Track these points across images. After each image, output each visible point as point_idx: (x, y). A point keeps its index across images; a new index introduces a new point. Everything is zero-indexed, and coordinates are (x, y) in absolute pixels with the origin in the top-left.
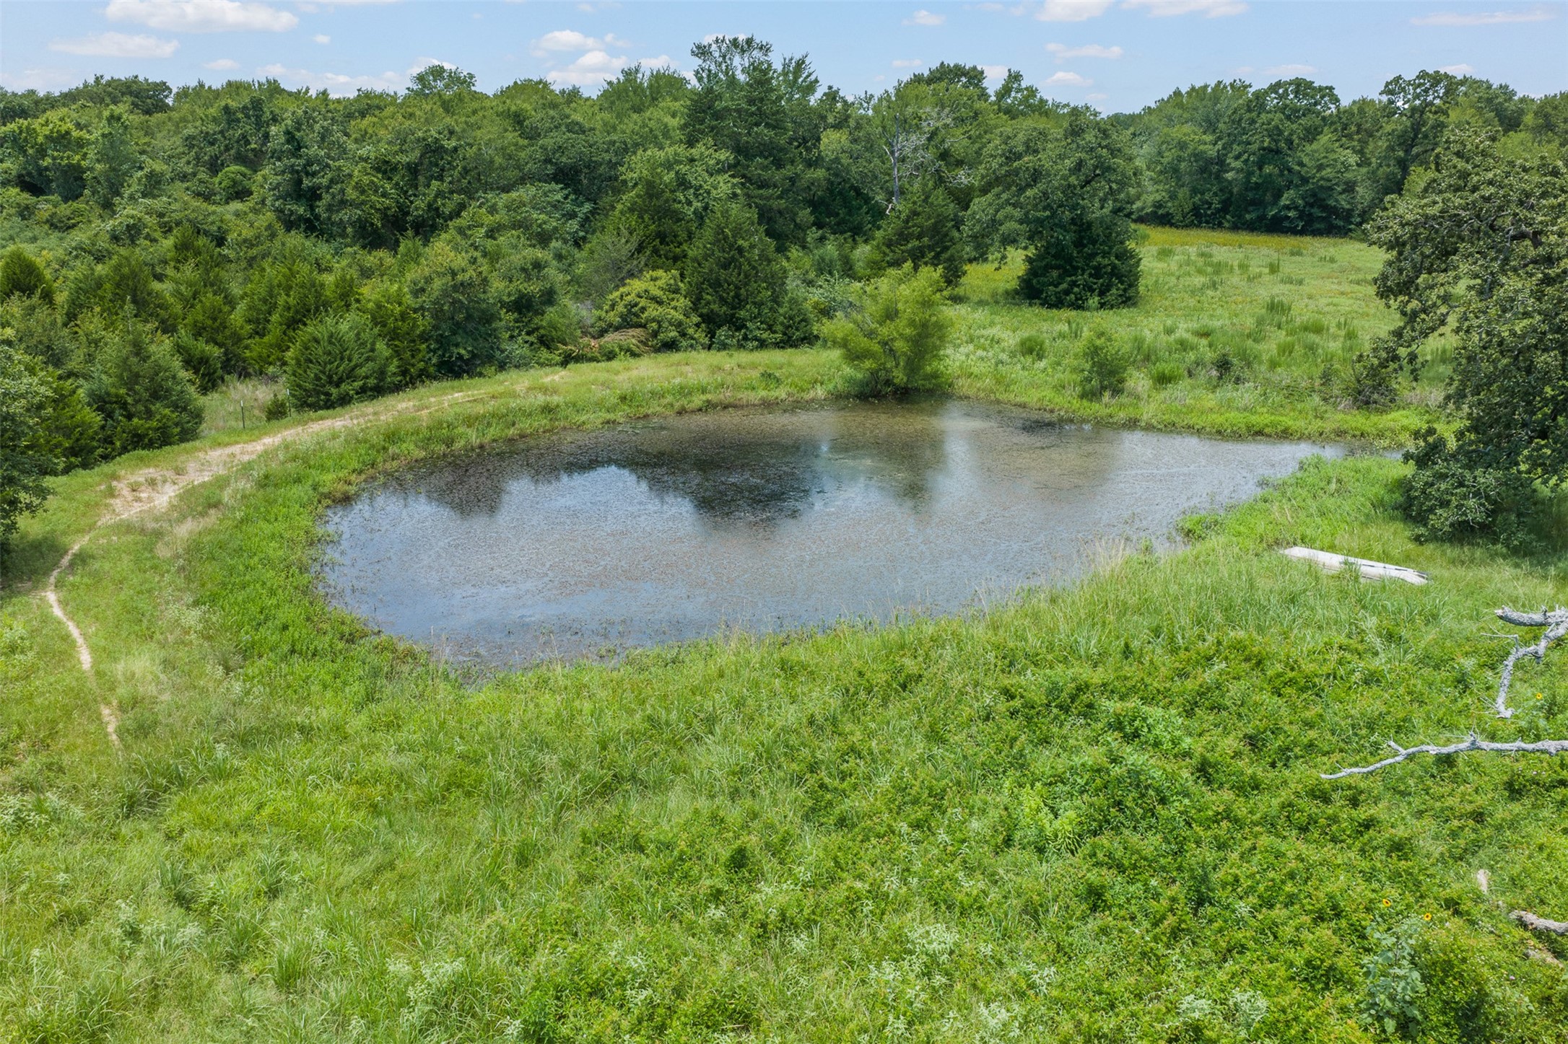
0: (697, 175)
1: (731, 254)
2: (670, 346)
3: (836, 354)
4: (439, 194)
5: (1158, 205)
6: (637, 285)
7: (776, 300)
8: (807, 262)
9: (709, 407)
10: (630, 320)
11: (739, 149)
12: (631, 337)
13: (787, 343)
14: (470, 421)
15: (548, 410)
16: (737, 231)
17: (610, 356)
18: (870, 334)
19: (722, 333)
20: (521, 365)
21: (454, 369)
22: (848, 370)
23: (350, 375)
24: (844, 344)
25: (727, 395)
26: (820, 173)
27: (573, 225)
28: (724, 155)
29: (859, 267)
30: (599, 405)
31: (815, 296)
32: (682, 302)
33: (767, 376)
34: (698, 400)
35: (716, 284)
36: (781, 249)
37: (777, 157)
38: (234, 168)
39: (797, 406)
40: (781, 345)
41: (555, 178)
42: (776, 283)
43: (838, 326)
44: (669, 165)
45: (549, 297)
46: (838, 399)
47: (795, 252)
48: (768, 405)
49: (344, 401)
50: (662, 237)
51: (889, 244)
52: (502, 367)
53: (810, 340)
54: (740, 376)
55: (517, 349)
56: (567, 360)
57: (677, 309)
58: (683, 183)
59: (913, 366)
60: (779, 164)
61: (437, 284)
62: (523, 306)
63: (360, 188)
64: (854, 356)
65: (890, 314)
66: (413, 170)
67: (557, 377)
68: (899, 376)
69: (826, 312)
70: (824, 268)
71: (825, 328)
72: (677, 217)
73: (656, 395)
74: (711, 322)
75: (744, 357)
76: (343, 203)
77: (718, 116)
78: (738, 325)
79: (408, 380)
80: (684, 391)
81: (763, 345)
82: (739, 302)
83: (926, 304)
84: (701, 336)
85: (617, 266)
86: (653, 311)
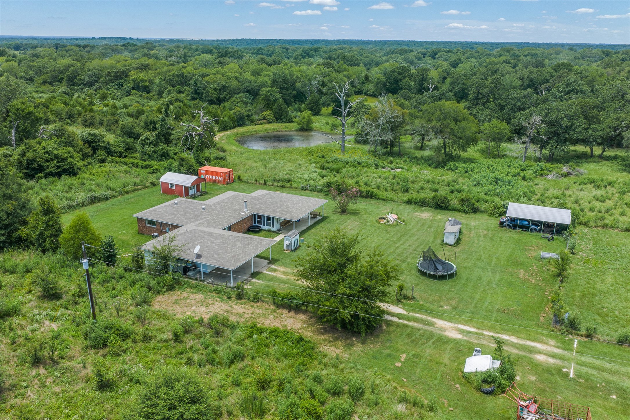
0: (274, 94)
1: (280, 109)
2: (271, 123)
3: (296, 124)
4: (226, 95)
5: (373, 92)
6: (265, 113)
7: (287, 115)
8: (292, 109)
9: (277, 131)
10: (264, 118)
11: (281, 88)
12: (265, 121)
13: (289, 122)
14: (246, 132)
15: (255, 131)
16: (281, 105)
17: (262, 124)
18: (301, 121)
19: (279, 121)
20: (249, 125)
21: (240, 126)
22: (298, 126)
23: (228, 126)
24: (297, 122)
25: (280, 130)
26: (295, 92)
27: (250, 101)
28: (278, 90)
29: (302, 109)
30: (262, 131)
31: (294, 115)
32: (272, 116)
33: (286, 127)
34: (276, 130)
35: (278, 113)
36: (288, 106)
37: (287, 89)
38: (178, 87)
39: (290, 131)
40: (288, 123)
41: (247, 92)
42: (287, 113)
43: (296, 120)
44: (269, 91)
45: (252, 115)
46: (296, 130)
47: (290, 107)
48: (286, 131)
49: (227, 130)
50: (268, 104)
51: (308, 105)
52: (246, 125)
53: (292, 122)
54: (282, 127)
55: (248, 123)
56: (255, 125)
57: (272, 117)
58: (271, 94)
59: (307, 126)
60: (288, 90)
61: (237, 113)
62: (248, 116)
63: (211, 93)
64: (299, 124)
65: (304, 118)
66: (220, 90)
67: (254, 127)
68: (305, 127)
69: (295, 117)
70: (295, 110)
71: (294, 120)
72: (270, 101)
73: (270, 129)
74: (277, 119)
75: (282, 124)
76: (208, 96)
77: (277, 82)
78: (281, 119)
79: (234, 127)
80: (274, 129)
81: (285, 122)
82: (281, 116)
83: (309, 117)
84: (275, 121)
85: (261, 109)
86: (268, 117)
